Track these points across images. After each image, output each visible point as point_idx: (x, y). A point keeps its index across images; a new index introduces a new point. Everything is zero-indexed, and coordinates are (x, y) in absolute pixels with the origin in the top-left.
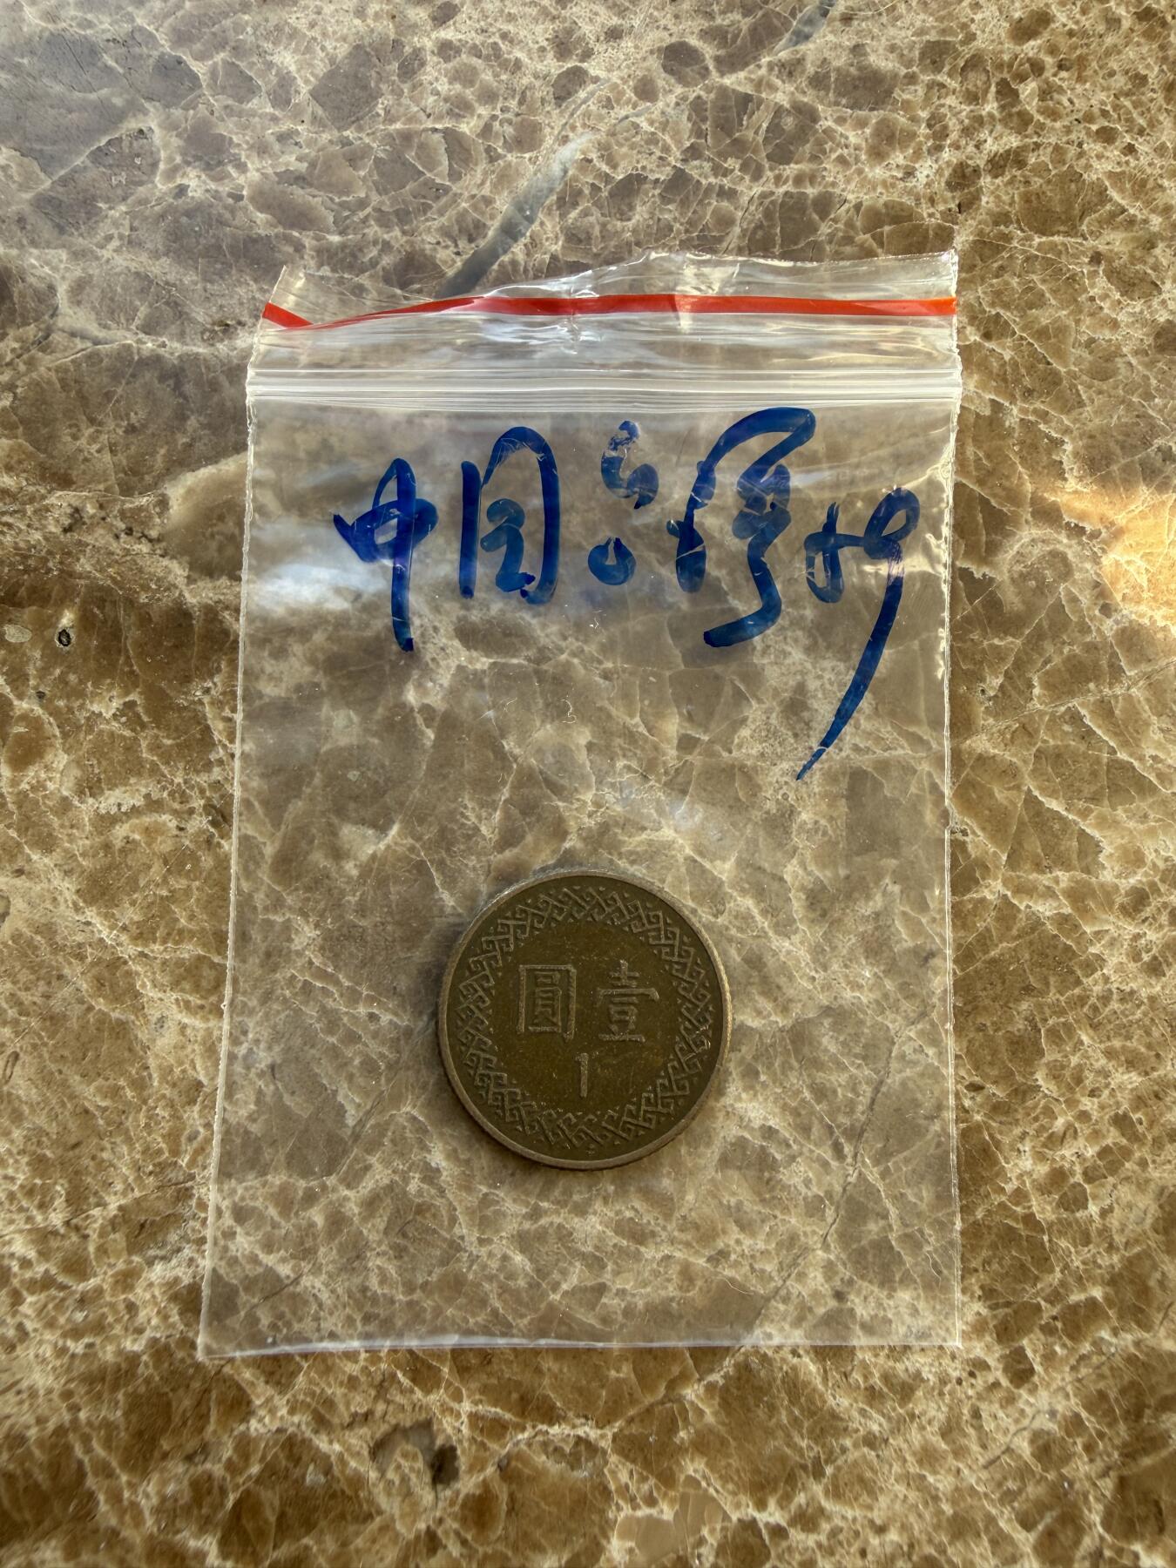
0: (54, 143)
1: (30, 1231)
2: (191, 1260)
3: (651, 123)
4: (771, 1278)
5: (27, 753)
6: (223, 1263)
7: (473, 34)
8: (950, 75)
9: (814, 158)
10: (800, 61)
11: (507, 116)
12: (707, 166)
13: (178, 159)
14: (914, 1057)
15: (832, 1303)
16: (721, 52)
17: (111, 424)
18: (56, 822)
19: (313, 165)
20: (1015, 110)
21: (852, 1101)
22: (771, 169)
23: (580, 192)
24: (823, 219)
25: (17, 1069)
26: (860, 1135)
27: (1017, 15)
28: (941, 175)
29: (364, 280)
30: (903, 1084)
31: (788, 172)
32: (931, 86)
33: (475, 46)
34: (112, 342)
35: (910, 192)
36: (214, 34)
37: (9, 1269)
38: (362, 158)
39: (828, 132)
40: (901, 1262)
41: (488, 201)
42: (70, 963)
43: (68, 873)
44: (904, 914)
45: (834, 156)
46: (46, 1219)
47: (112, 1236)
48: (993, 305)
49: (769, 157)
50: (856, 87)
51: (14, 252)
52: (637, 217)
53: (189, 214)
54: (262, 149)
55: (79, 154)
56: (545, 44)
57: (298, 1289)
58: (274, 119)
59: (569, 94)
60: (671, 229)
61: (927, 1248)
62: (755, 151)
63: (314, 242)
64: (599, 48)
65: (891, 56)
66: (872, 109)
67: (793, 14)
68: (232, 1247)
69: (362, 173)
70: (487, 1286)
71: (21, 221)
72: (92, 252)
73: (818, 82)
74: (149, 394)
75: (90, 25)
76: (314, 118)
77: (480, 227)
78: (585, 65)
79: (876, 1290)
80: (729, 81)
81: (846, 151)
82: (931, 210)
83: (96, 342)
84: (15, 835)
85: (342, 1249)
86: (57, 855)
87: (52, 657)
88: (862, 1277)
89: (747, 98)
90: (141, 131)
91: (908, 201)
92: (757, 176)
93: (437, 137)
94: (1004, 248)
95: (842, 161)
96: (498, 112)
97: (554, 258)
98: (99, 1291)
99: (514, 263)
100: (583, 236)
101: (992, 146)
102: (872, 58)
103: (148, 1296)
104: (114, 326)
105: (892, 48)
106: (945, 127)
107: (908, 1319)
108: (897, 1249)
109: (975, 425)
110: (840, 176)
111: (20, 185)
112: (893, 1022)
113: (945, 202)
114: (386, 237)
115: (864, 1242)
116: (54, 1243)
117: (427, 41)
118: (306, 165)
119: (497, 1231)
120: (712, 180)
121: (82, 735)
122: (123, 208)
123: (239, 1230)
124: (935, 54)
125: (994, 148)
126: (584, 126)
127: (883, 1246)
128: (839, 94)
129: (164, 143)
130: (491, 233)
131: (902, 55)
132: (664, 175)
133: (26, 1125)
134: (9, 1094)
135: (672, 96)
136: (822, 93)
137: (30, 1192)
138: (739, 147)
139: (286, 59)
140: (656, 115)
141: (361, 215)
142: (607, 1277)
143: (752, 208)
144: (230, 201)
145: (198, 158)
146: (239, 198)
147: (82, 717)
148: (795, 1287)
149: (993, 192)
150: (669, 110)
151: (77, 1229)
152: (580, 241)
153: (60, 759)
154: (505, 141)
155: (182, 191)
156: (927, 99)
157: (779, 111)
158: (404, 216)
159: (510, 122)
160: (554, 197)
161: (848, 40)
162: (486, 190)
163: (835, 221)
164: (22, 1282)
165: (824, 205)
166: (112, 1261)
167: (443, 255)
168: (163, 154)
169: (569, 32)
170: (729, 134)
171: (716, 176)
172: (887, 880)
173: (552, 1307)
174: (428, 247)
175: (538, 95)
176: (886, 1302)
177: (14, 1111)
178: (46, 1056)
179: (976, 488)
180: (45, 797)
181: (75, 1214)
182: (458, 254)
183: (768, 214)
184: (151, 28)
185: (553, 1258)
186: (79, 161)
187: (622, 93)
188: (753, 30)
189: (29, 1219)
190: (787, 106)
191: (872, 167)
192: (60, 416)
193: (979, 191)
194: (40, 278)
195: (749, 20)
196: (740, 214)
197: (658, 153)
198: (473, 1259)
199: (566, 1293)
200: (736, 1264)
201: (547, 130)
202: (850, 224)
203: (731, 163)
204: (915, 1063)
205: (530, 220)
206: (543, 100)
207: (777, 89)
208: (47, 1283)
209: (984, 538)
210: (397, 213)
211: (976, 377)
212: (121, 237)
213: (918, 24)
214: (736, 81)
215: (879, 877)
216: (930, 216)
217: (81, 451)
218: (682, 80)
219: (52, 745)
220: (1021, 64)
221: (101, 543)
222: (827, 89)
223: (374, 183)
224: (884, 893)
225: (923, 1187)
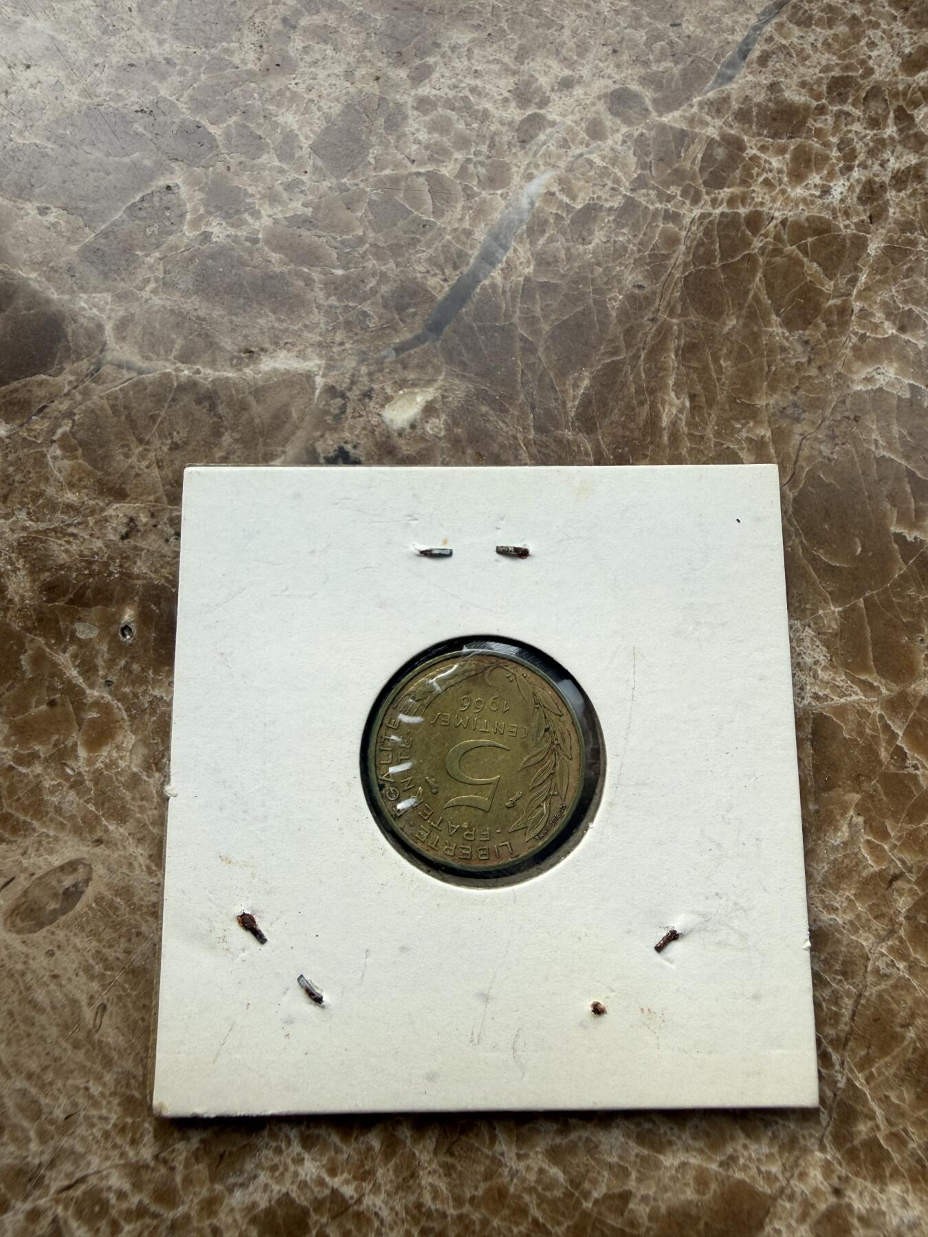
0: (96, 201)
1: (124, 1166)
2: (266, 1186)
3: (603, 158)
4: (776, 1178)
5: (101, 735)
6: (295, 1188)
7: (447, 90)
8: (854, 105)
9: (743, 183)
10: (726, 100)
11: (479, 159)
12: (652, 192)
13: (202, 211)
14: (888, 971)
15: (832, 1200)
16: (658, 95)
17: (157, 443)
18: (128, 796)
19: (317, 209)
20: (911, 132)
21: (836, 1013)
22: (708, 193)
23: (546, 222)
24: (754, 234)
25: (106, 1018)
26: (845, 1044)
27: (907, 51)
28: (853, 192)
29: (367, 307)
30: (880, 996)
31: (722, 195)
32: (838, 115)
33: (449, 99)
34: (155, 371)
35: (827, 207)
36: (226, 101)
37: (108, 1201)
38: (358, 201)
39: (754, 159)
40: (889, 1158)
41: (469, 233)
42: (147, 921)
43: (140, 841)
44: (868, 842)
45: (760, 179)
46: (137, 1154)
47: (196, 1167)
48: (905, 302)
49: (705, 183)
50: (774, 119)
51: (66, 297)
52: (596, 241)
53: (212, 257)
54: (273, 198)
55: (117, 210)
56: (507, 95)
57: (362, 1208)
58: (281, 171)
59: (532, 138)
60: (625, 249)
61: (912, 1145)
62: (693, 178)
63: (322, 277)
64: (554, 96)
65: (803, 91)
66: (791, 138)
67: (717, 59)
68: (302, 1172)
69: (359, 214)
70: (526, 1197)
71: (71, 270)
72: (133, 294)
73: (743, 116)
74: (188, 415)
75: (119, 97)
76: (315, 167)
77: (462, 255)
78: (542, 112)
79: (869, 1184)
80: (667, 119)
81: (770, 175)
82: (847, 222)
83: (140, 372)
84: (93, 809)
85: (397, 1170)
86: (131, 825)
87: (118, 649)
88: (857, 1174)
89: (683, 133)
90: (168, 188)
91: (826, 215)
92: (696, 200)
93: (422, 179)
94: (911, 252)
95: (767, 182)
96: (472, 156)
97: (527, 279)
98: (187, 1218)
99: (493, 286)
100: (551, 260)
101: (894, 164)
102: (787, 94)
103: (230, 1220)
104: (154, 357)
105: (803, 84)
106: (854, 150)
107: (900, 1211)
108: (885, 1146)
109: (898, 406)
110: (767, 197)
111: (69, 239)
112: (865, 940)
113: (858, 214)
114: (383, 268)
115: (856, 1142)
116: (146, 1176)
117: (407, 98)
118: (311, 209)
119: (533, 1147)
120: (658, 205)
121: (147, 717)
122: (157, 254)
123: (306, 1156)
124: (840, 87)
125: (897, 166)
126: (547, 164)
127: (872, 1144)
128: (762, 127)
129: (190, 197)
130: (472, 261)
131: (811, 90)
132: (617, 202)
133: (115, 1069)
134: (100, 1042)
135: (618, 135)
136: (747, 126)
137: (122, 1130)
138: (678, 176)
139: (289, 119)
140: (607, 152)
141: (361, 250)
142: (632, 1184)
143: (694, 228)
144: (248, 244)
145: (219, 208)
146: (255, 241)
147: (145, 701)
148: (798, 1186)
149: (897, 204)
150: (619, 148)
151: (165, 1162)
152: (549, 264)
153: (129, 739)
154: (479, 181)
155: (206, 236)
156: (836, 128)
157: (711, 143)
158: (396, 250)
159: (483, 165)
160: (525, 227)
161: (765, 79)
162: (466, 225)
163: (766, 236)
164: (120, 1212)
165: (755, 221)
166: (197, 1189)
167: (432, 282)
168: (189, 206)
169: (528, 84)
170: (669, 164)
171: (661, 202)
172: (851, 813)
173: (586, 1215)
174: (419, 275)
175: (505, 139)
176: (879, 1195)
177: (105, 1057)
178: (130, 1005)
179: (903, 462)
180: (117, 774)
181: (162, 1149)
182: (445, 280)
183: (707, 232)
184: (173, 98)
185: (582, 1170)
186: (117, 216)
187: (577, 134)
188: (684, 74)
189: (123, 1155)
190: (718, 138)
191: (793, 188)
192: (113, 438)
193: (887, 203)
194: (91, 319)
195: (680, 67)
196: (684, 233)
197: (610, 184)
198: (513, 1174)
199: (596, 1202)
200: (745, 1168)
201: (514, 169)
202: (778, 238)
203: (674, 190)
204: (887, 976)
205: (506, 248)
206: (509, 143)
207: (707, 124)
208: (140, 1212)
209: (913, 506)
210: (390, 247)
211: (895, 365)
212: (157, 280)
213: (824, 63)
214: (672, 119)
215: (845, 810)
216: (845, 227)
217: (132, 467)
218: (628, 121)
219: (121, 727)
220: (914, 93)
221: (155, 547)
222: (750, 122)
223: (370, 222)
224: (850, 825)
225: (904, 1089)
